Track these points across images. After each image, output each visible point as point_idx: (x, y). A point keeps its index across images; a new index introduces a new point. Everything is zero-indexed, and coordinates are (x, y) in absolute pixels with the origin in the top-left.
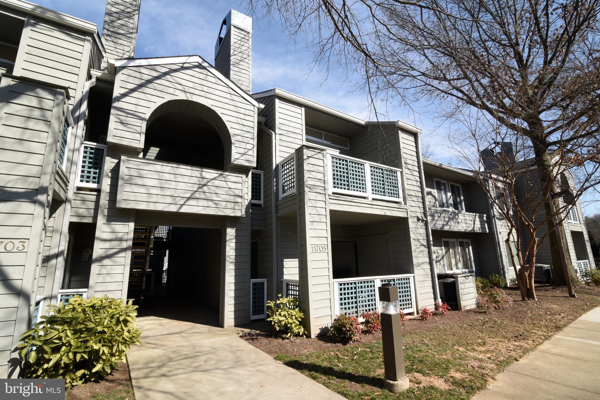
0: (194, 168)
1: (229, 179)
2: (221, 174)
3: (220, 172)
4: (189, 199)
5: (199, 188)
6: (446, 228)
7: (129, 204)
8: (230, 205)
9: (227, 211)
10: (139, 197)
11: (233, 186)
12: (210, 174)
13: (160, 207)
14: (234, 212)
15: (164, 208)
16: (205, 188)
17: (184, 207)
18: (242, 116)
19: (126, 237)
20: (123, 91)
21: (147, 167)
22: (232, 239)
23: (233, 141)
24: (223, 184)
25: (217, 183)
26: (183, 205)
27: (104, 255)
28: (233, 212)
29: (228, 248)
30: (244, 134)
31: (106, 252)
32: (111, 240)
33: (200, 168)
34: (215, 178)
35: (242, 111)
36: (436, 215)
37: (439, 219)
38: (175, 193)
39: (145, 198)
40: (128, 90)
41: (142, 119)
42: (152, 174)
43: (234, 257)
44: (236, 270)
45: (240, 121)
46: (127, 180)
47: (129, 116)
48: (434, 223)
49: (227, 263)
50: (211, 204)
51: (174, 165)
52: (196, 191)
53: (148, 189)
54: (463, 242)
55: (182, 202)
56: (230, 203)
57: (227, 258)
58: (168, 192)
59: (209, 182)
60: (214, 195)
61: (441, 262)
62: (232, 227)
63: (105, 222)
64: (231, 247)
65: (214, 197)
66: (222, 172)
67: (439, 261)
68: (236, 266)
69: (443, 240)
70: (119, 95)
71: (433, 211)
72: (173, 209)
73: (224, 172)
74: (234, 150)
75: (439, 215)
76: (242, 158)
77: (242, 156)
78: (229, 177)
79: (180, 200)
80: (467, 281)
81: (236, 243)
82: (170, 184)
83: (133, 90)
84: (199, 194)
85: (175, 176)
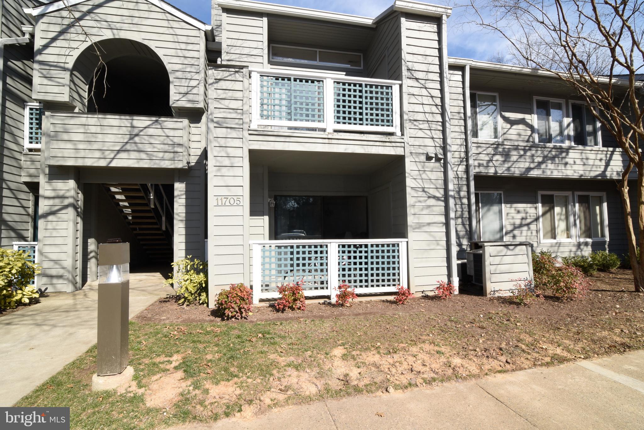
0: (123, 117)
1: (165, 126)
2: (157, 121)
3: (154, 119)
4: (119, 151)
5: (131, 139)
6: (535, 173)
7: (58, 161)
8: (168, 156)
9: (164, 164)
10: (66, 153)
11: (171, 133)
12: (141, 121)
13: (89, 163)
14: (174, 163)
15: (93, 163)
16: (137, 139)
17: (115, 161)
18: (183, 46)
19: (68, 194)
20: (44, 42)
21: (72, 121)
22: (182, 195)
23: (171, 79)
24: (159, 132)
25: (151, 131)
26: (113, 158)
27: (49, 212)
28: (171, 164)
29: (176, 206)
30: (185, 68)
31: (50, 209)
32: (53, 198)
33: (130, 116)
34: (149, 126)
35: (184, 39)
36: (514, 153)
37: (522, 160)
38: (103, 146)
39: (72, 153)
40: (48, 40)
41: (65, 69)
42: (78, 128)
43: (184, 215)
44: (187, 228)
45: (180, 53)
46: (53, 137)
47: (52, 68)
48: (506, 165)
49: (175, 222)
50: (143, 156)
51: (100, 116)
52: (127, 143)
53: (75, 145)
54: (587, 197)
55: (112, 156)
56: (168, 153)
57: (175, 216)
58: (95, 146)
59: (141, 131)
60: (147, 146)
61: (533, 227)
62: (181, 181)
63: (47, 180)
64: (180, 203)
65: (148, 148)
66: (157, 118)
67: (528, 225)
68: (186, 224)
69: (540, 193)
70: (41, 47)
71: (507, 147)
72: (103, 163)
73: (160, 118)
74: (173, 90)
75: (522, 152)
76: (183, 99)
77: (184, 96)
78: (166, 124)
79: (109, 154)
80: (509, 253)
81: (186, 198)
82: (96, 137)
83: (54, 39)
84: (131, 145)
85: (101, 129)
